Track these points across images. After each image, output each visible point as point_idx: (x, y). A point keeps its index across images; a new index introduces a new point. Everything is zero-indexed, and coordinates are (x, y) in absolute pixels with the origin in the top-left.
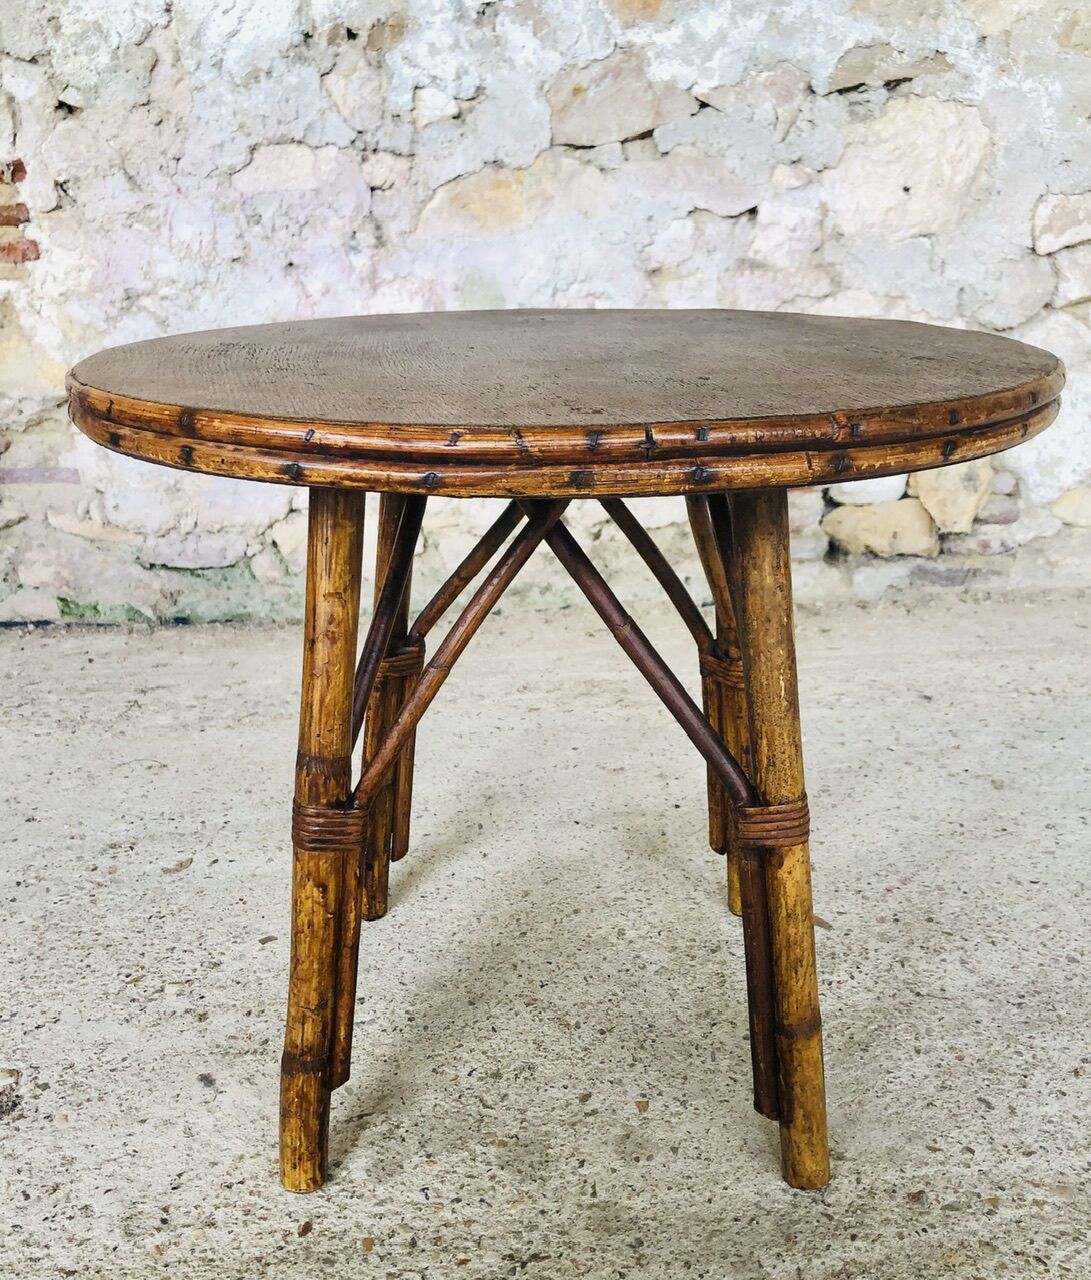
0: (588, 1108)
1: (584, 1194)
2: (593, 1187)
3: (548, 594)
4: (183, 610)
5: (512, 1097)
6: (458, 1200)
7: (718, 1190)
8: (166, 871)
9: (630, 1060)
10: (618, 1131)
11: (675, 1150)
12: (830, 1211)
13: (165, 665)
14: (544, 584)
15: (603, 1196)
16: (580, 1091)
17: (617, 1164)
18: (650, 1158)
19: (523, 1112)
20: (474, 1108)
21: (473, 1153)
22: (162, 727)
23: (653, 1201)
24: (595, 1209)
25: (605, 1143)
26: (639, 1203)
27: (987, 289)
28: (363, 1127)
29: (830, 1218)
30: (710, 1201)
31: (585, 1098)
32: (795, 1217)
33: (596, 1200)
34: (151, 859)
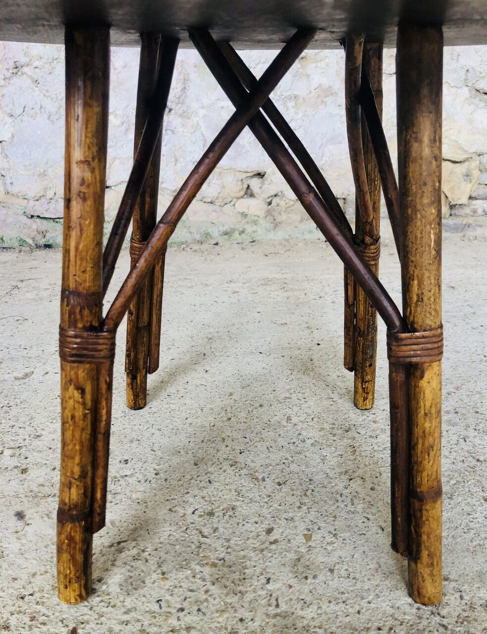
0: (272, 539)
1: (270, 605)
2: (277, 600)
3: (243, 234)
4: (49, 241)
5: (221, 530)
6: (182, 610)
7: (364, 603)
8: (16, 378)
9: (298, 504)
10: (292, 556)
11: (331, 571)
12: (445, 621)
13: (36, 268)
14: (241, 229)
15: (283, 607)
16: (265, 526)
17: (293, 582)
18: (315, 577)
19: (228, 541)
20: (196, 538)
21: (193, 570)
22: (29, 299)
23: (319, 612)
24: (278, 618)
25: (284, 565)
26: (310, 613)
27: (482, 70)
28: (120, 551)
29: (445, 627)
30: (359, 612)
31: (269, 531)
32: (421, 627)
33: (279, 611)
34: (9, 371)
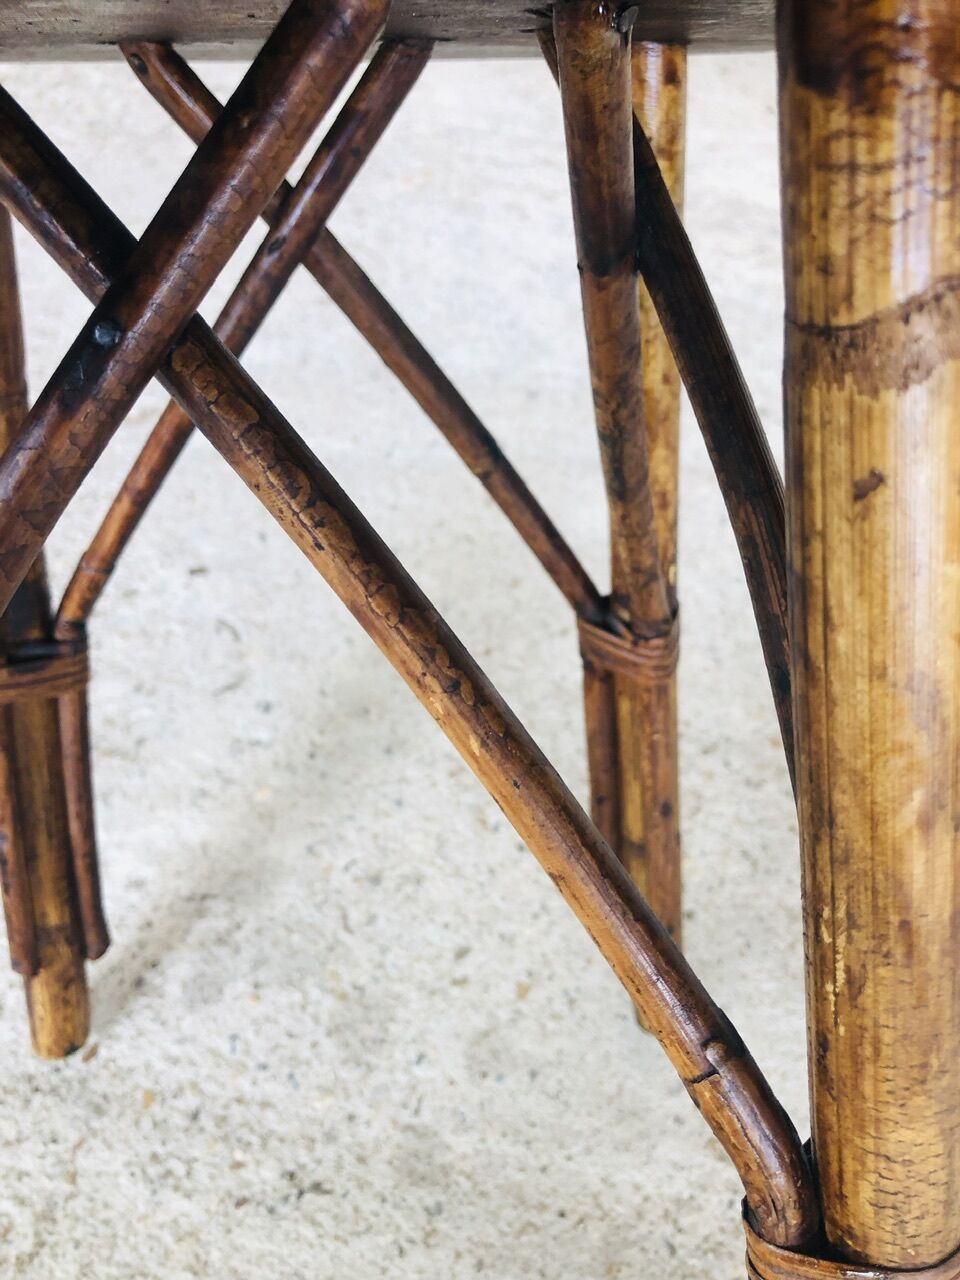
0: (459, 973)
1: (405, 1106)
2: (420, 1100)
5: (381, 922)
6: (264, 1067)
7: (559, 1157)
9: (536, 908)
10: (479, 1022)
11: (533, 1075)
12: (678, 1240)
15: (426, 1117)
16: (459, 940)
17: (459, 1075)
18: (500, 1078)
19: (384, 950)
20: (330, 923)
21: (305, 994)
23: (480, 1146)
24: (410, 1134)
25: (458, 1036)
26: (464, 1144)
28: (200, 914)
29: (672, 1250)
30: (544, 1170)
31: (462, 953)
32: (633, 1235)
33: (415, 1121)
